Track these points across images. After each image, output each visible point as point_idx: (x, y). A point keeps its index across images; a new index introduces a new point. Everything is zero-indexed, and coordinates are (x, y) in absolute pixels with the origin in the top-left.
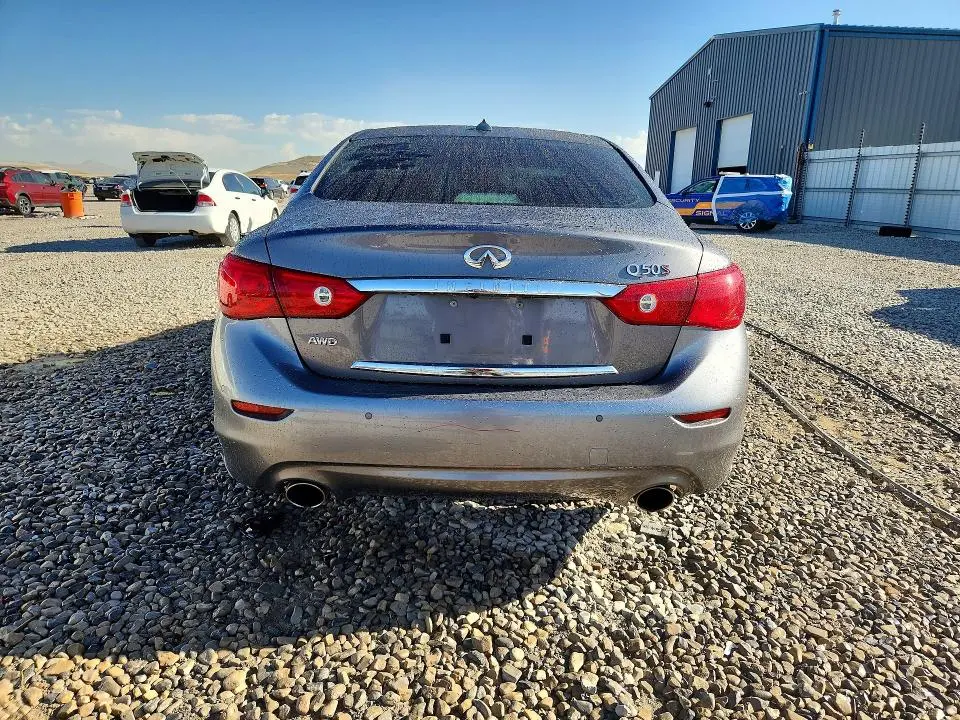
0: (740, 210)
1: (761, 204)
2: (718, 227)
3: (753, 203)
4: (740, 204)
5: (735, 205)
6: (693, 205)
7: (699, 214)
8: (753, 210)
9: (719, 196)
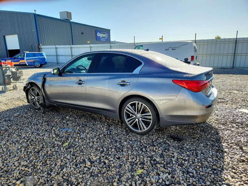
0: (34, 62)
1: (40, 60)
2: (28, 67)
3: (38, 60)
4: (34, 60)
5: (32, 61)
6: (19, 61)
7: (21, 63)
8: (38, 61)
9: (27, 58)
